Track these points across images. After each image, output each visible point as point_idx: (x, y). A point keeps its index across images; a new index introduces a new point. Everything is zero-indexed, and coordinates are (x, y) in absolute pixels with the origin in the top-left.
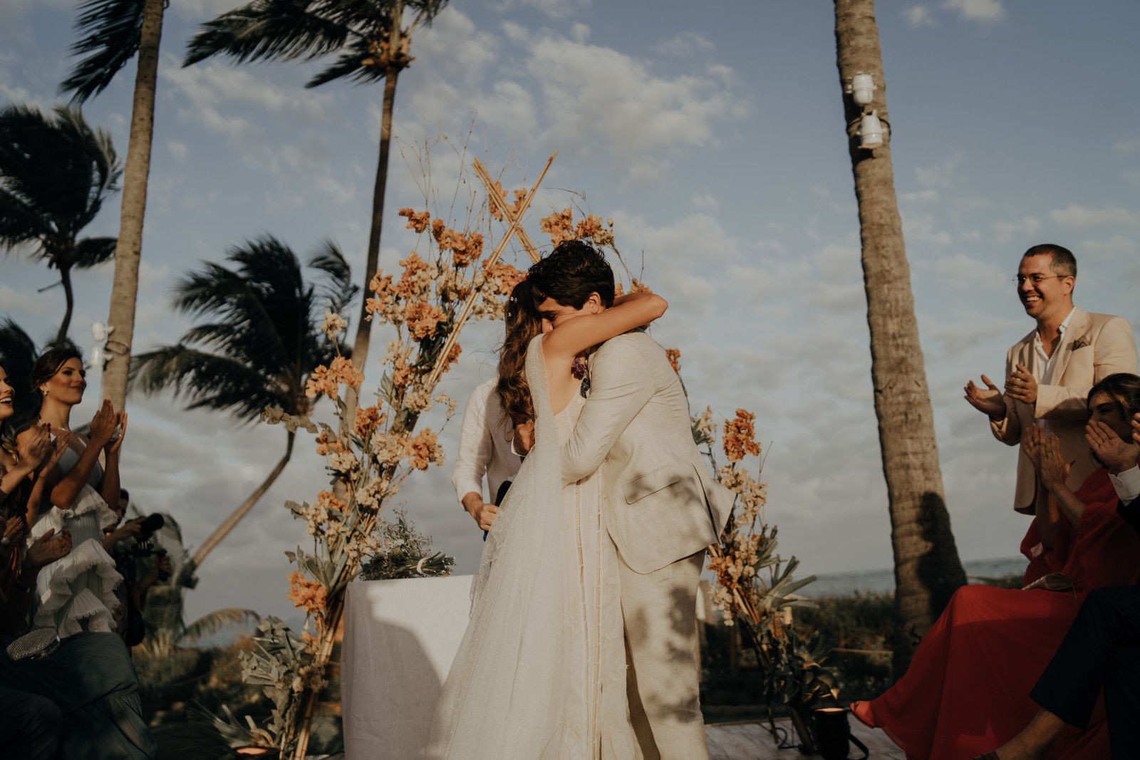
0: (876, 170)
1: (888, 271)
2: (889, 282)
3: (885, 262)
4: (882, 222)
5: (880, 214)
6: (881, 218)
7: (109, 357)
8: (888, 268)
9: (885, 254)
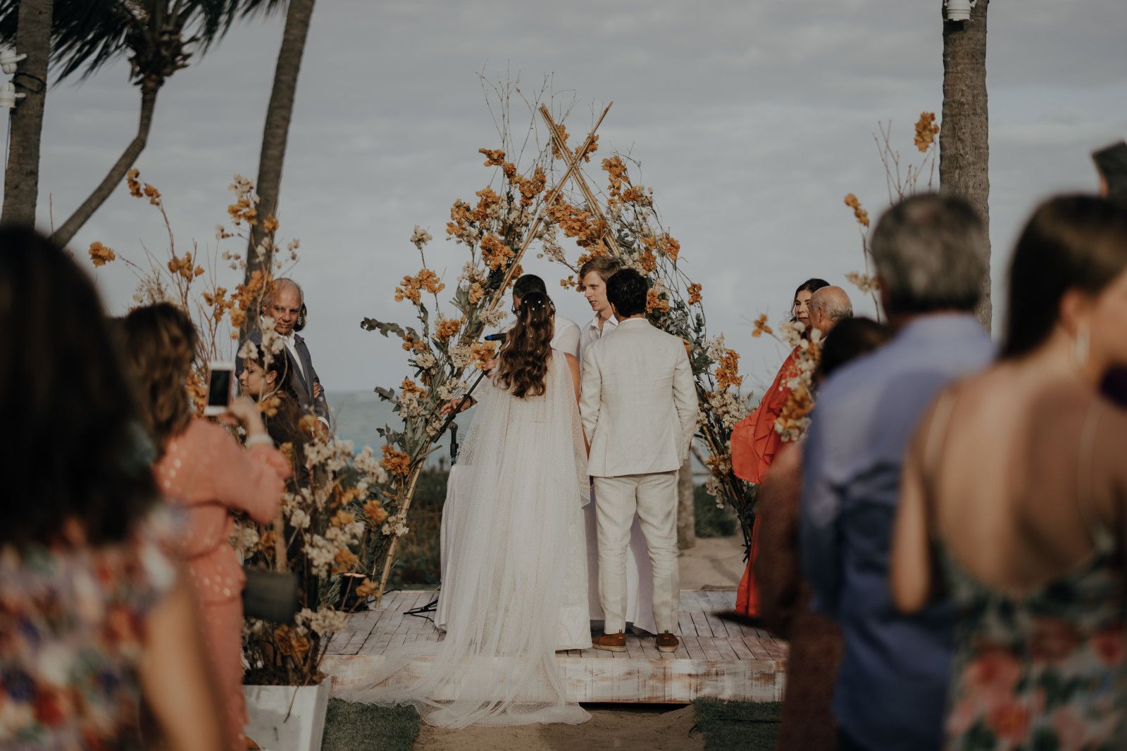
0: (964, 42)
1: (961, 155)
2: (961, 168)
3: (960, 146)
4: (963, 100)
5: (962, 91)
6: (963, 95)
7: (22, 95)
8: (962, 152)
9: (962, 137)
